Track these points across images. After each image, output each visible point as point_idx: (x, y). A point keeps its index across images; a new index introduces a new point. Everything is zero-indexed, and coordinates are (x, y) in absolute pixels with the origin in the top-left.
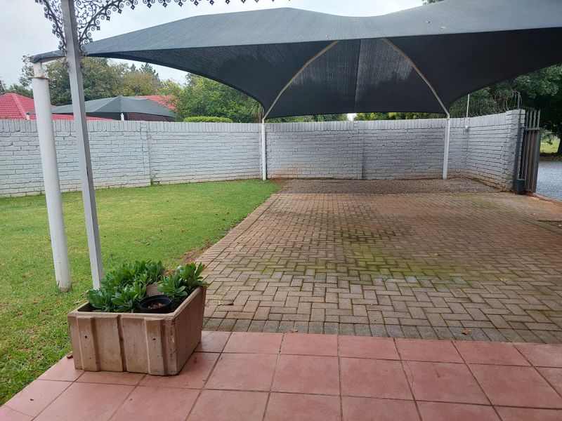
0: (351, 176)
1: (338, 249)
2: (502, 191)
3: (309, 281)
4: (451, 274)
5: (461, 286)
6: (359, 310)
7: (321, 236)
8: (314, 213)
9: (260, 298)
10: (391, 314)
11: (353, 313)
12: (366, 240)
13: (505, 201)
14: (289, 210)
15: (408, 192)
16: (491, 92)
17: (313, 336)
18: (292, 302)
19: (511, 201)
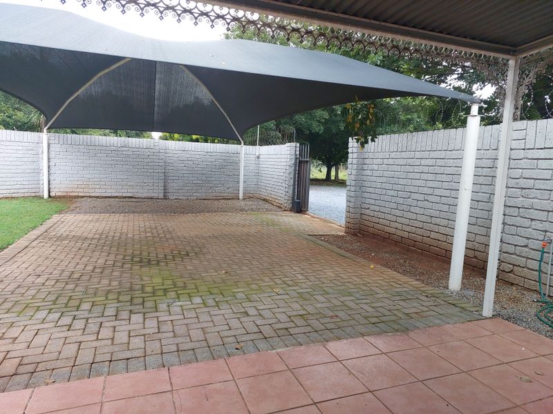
0: (153, 195)
1: (125, 275)
2: (284, 210)
3: (82, 316)
4: (234, 290)
5: (240, 301)
6: (137, 342)
7: (108, 263)
8: (104, 236)
9: (10, 347)
10: (171, 341)
11: (128, 347)
12: (158, 263)
13: (286, 219)
14: (73, 234)
15: (208, 212)
16: (277, 126)
17: (74, 384)
18: (54, 347)
19: (291, 219)
